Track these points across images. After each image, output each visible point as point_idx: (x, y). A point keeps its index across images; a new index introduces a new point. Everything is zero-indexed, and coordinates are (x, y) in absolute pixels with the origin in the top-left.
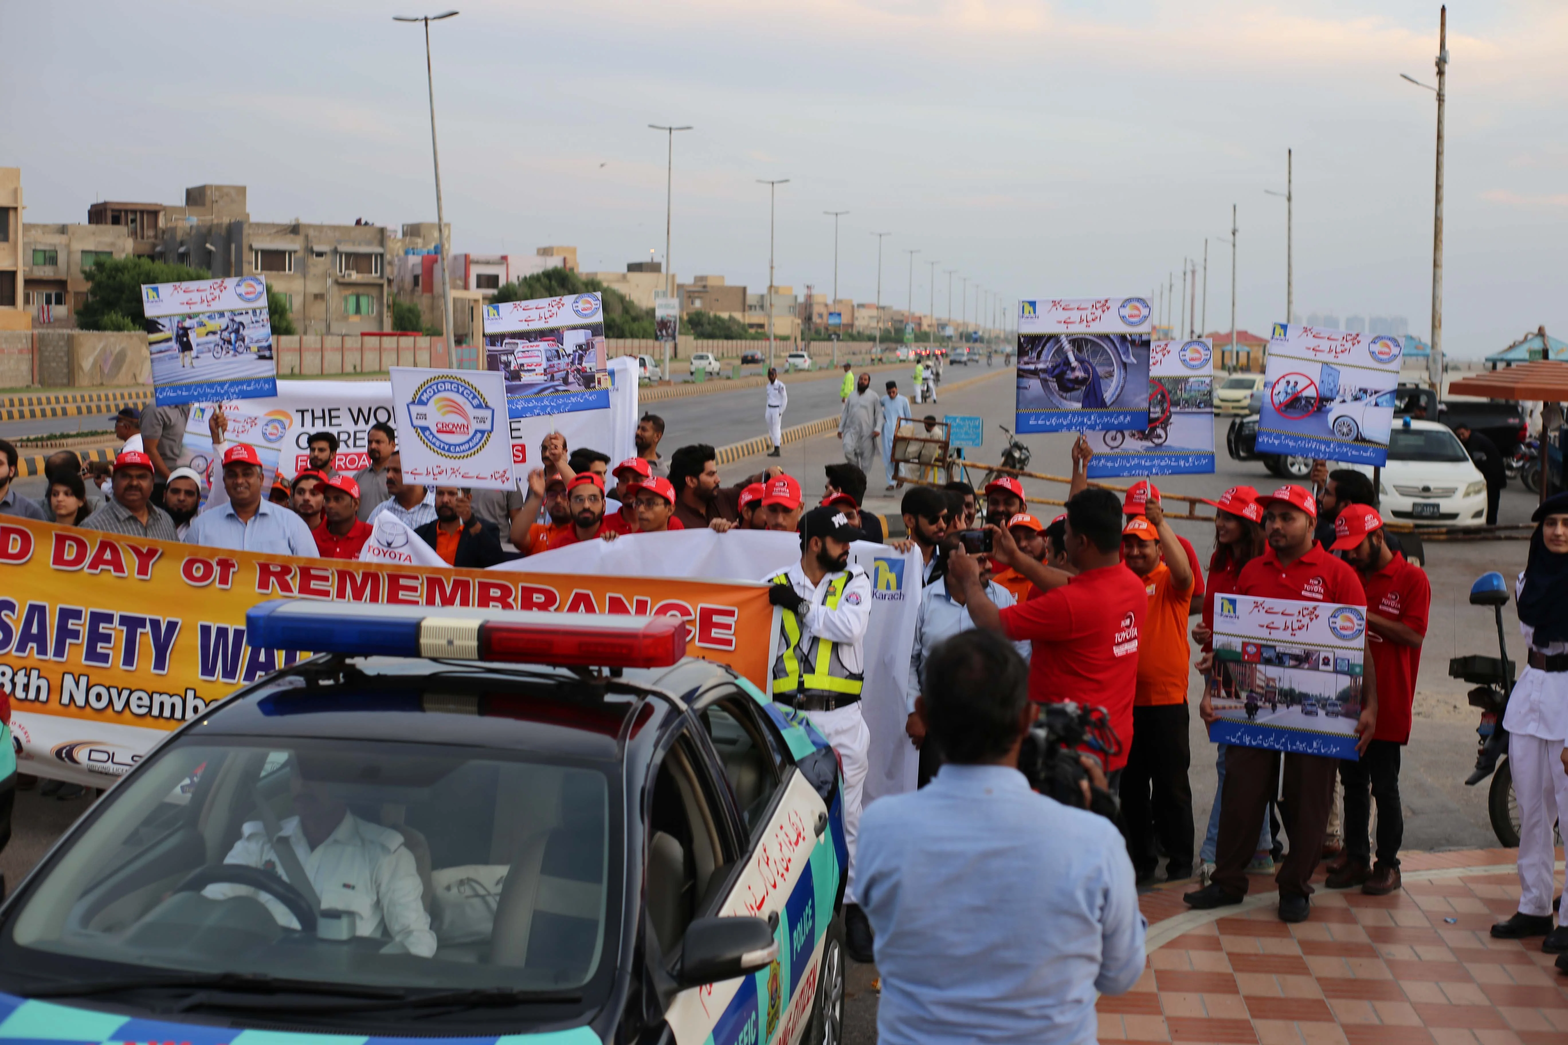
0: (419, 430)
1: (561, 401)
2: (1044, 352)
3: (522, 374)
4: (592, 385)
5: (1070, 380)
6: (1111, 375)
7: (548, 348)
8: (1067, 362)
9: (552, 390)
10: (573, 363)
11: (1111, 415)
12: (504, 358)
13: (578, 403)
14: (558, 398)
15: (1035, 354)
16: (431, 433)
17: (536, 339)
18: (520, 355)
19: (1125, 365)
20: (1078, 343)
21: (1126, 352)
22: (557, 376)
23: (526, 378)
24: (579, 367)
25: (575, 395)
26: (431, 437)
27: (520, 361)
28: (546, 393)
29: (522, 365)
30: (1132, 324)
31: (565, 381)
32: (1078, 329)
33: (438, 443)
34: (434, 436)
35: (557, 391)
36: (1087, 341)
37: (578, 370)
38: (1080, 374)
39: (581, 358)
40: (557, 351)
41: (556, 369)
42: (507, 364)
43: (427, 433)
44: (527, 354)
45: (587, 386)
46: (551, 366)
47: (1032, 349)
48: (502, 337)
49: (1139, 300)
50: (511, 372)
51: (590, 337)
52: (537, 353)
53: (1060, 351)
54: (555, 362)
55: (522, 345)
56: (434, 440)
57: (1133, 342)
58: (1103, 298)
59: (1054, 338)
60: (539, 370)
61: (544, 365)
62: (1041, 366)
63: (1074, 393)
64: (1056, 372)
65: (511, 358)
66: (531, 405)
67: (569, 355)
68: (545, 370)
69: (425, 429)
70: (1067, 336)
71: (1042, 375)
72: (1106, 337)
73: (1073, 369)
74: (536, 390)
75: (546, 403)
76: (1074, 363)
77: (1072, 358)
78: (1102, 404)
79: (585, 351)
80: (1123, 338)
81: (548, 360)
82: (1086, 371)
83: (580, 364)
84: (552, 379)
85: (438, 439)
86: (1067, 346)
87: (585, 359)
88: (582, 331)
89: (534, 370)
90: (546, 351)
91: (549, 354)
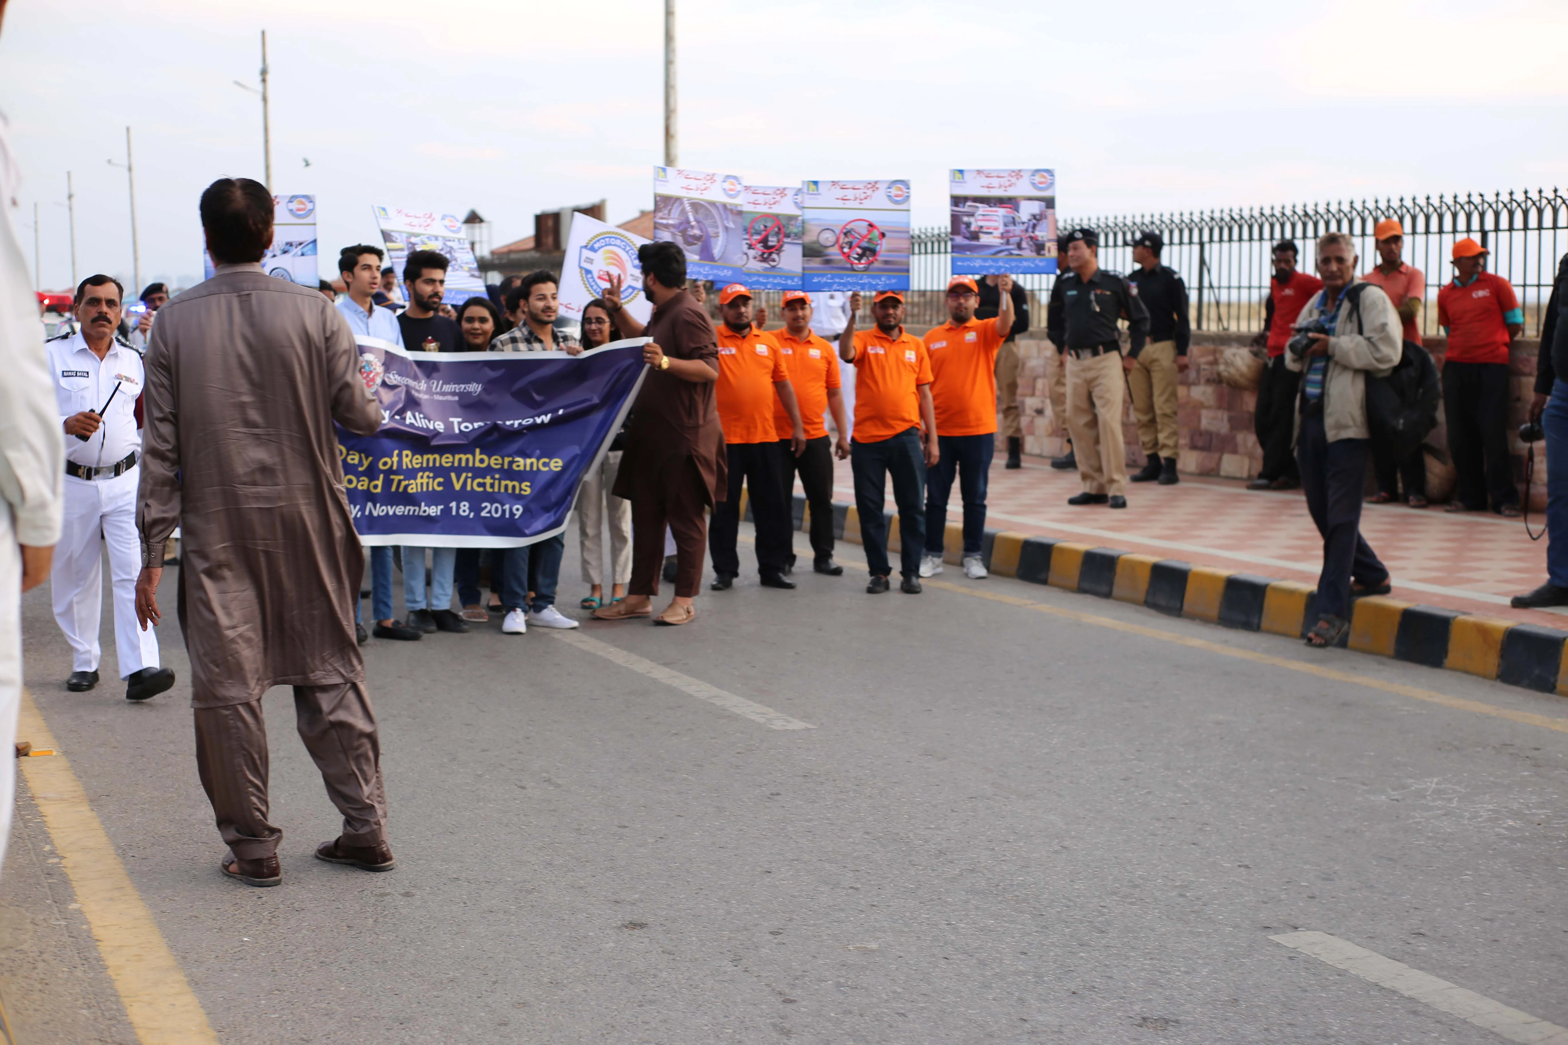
0: (583, 272)
1: (1014, 264)
2: (673, 211)
3: (981, 235)
4: (1042, 252)
5: (691, 236)
6: (717, 235)
7: (1005, 214)
8: (688, 222)
9: (1006, 253)
10: (1027, 230)
11: (718, 268)
12: (965, 219)
13: (1030, 267)
14: (1012, 260)
15: (666, 212)
16: (592, 277)
17: (995, 205)
18: (980, 218)
19: (727, 229)
20: (696, 206)
21: (727, 219)
22: (1012, 240)
23: (984, 239)
24: (1032, 235)
25: (1027, 260)
26: (591, 280)
27: (980, 223)
28: (1002, 255)
29: (981, 227)
30: (731, 196)
31: (1019, 247)
32: (695, 195)
33: (595, 287)
34: (594, 281)
35: (1011, 254)
36: (702, 206)
37: (1031, 238)
38: (697, 232)
39: (1034, 226)
40: (1013, 218)
41: (1011, 234)
42: (968, 225)
43: (589, 276)
44: (988, 218)
45: (1039, 253)
46: (1008, 231)
47: (665, 207)
48: (965, 199)
49: (735, 178)
50: (971, 233)
51: (1044, 208)
52: (995, 218)
53: (683, 212)
54: (1011, 228)
55: (982, 209)
56: (593, 284)
57: (731, 210)
58: (711, 172)
59: (678, 199)
60: (997, 233)
61: (1002, 229)
62: (671, 222)
63: (694, 247)
64: (682, 228)
65: (972, 220)
66: (987, 264)
67: (1023, 223)
68: (1002, 234)
69: (588, 272)
70: (689, 199)
71: (673, 230)
72: (713, 204)
73: (692, 227)
74: (993, 251)
75: (1001, 264)
76: (693, 223)
77: (691, 218)
78: (711, 258)
79: (1038, 220)
80: (725, 206)
81: (1006, 225)
82: (701, 230)
83: (1033, 232)
84: (1008, 243)
85: (597, 284)
86: (688, 208)
87: (1038, 228)
88: (1037, 203)
89: (991, 233)
90: (1005, 217)
91: (1006, 220)
